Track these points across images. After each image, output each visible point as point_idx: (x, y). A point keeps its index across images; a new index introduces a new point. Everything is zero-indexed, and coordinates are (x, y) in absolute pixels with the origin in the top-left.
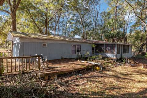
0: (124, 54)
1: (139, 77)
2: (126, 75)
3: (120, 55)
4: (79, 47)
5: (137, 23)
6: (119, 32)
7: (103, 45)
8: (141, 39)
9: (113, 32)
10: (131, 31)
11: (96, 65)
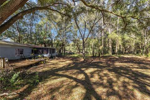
0: (53, 54)
1: (61, 63)
2: (56, 63)
3: (51, 54)
4: (22, 50)
5: (58, 36)
6: (49, 41)
7: (40, 48)
8: (60, 46)
9: (45, 40)
10: (55, 40)
11: (41, 61)
